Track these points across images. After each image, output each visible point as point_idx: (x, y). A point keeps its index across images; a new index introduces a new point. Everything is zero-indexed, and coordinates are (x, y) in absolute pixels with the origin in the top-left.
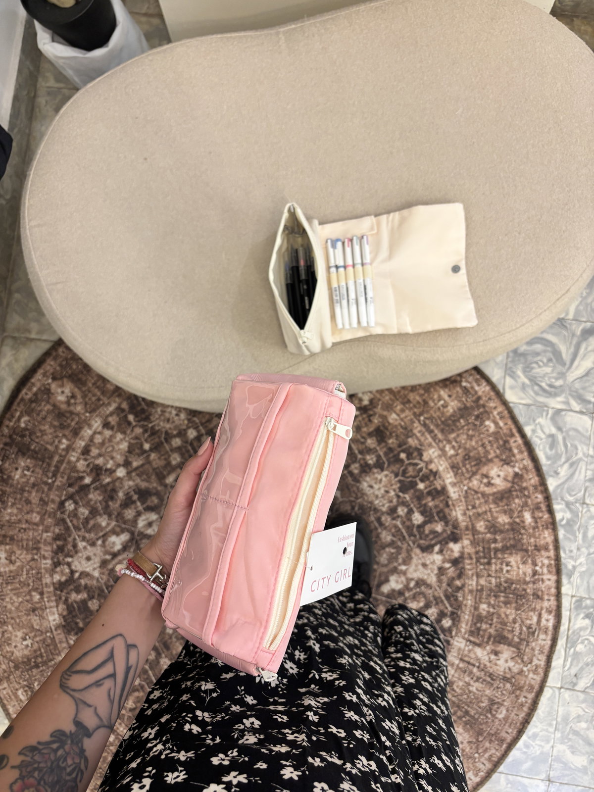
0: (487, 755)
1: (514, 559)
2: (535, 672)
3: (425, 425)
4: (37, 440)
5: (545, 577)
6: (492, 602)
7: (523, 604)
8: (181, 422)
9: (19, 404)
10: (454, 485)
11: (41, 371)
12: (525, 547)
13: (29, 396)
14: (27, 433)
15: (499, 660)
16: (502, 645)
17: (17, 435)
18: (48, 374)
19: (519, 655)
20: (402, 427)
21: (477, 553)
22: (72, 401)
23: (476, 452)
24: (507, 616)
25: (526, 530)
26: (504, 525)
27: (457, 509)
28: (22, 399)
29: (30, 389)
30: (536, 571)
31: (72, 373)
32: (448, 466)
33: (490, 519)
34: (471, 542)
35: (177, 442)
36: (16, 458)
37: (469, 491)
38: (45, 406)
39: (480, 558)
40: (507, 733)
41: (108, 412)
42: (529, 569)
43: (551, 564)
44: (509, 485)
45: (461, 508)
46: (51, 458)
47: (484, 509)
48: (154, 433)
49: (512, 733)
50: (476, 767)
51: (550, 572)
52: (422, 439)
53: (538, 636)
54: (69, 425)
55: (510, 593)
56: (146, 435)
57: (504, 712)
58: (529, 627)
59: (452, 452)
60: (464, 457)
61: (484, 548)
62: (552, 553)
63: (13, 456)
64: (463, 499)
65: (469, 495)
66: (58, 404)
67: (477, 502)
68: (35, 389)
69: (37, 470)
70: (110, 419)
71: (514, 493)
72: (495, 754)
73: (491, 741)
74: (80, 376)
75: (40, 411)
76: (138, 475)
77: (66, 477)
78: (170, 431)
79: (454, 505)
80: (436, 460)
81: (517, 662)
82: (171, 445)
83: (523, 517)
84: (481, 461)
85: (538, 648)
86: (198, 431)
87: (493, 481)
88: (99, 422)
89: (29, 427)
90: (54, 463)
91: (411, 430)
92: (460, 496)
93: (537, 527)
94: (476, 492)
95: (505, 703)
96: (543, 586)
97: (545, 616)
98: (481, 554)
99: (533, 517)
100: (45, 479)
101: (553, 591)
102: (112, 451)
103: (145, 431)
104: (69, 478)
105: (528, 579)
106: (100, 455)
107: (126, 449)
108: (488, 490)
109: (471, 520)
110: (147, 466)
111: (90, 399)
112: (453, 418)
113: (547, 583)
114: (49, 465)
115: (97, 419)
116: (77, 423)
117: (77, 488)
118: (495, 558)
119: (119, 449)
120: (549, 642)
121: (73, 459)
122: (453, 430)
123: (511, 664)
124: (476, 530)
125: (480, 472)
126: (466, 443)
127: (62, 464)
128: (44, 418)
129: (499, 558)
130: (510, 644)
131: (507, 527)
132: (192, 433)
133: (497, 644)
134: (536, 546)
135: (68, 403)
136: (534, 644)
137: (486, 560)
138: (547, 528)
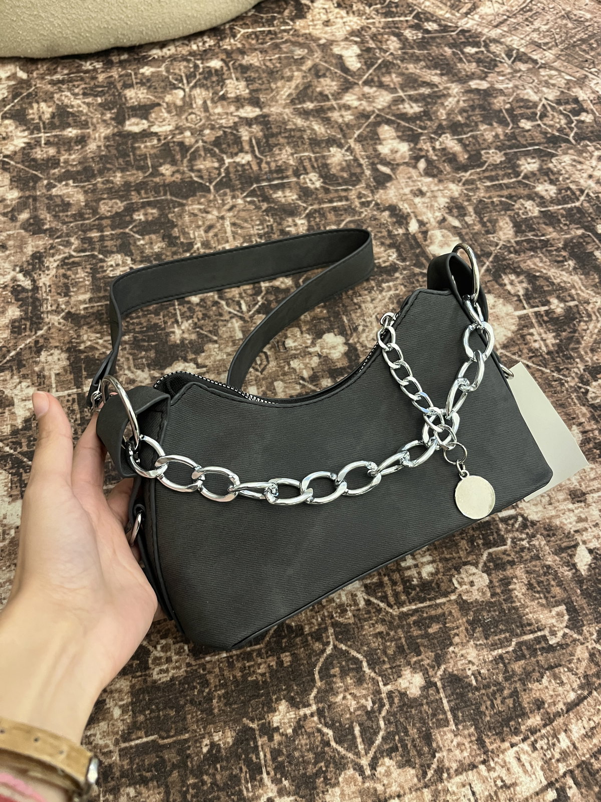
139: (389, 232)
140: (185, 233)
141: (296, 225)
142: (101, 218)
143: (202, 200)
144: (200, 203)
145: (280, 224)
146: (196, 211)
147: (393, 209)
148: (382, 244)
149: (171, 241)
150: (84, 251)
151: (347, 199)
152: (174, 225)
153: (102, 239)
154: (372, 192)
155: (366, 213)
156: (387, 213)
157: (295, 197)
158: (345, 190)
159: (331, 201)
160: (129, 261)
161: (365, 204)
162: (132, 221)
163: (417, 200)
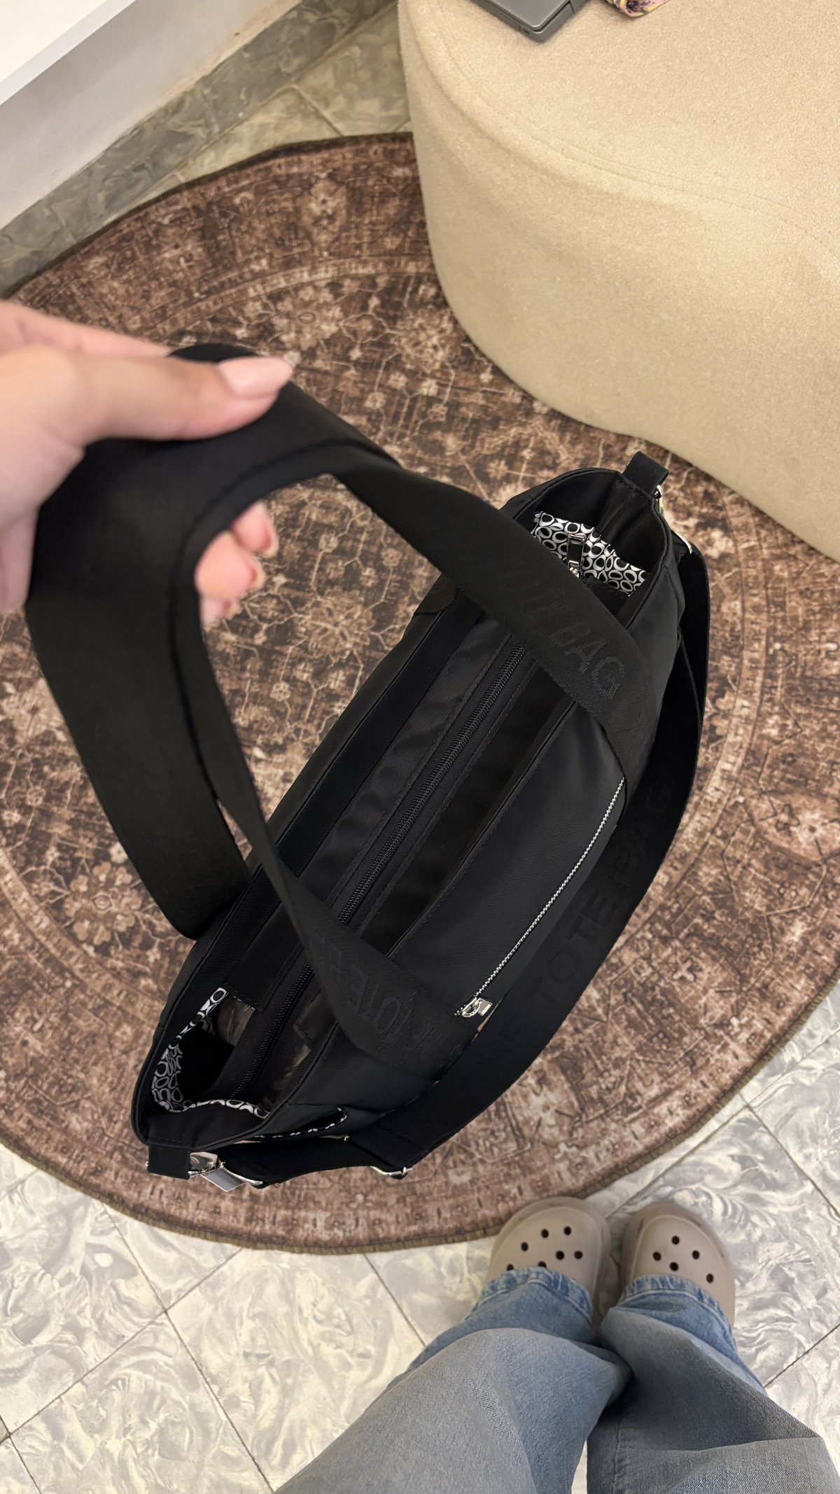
0: (374, 1214)
1: (712, 973)
2: (575, 1168)
3: (771, 659)
4: (234, 233)
5: (733, 1045)
6: (613, 1002)
7: (658, 1051)
8: (431, 361)
9: (259, 170)
10: (727, 778)
11: (325, 155)
12: (747, 972)
13: (282, 172)
14: (233, 214)
15: (537, 1094)
16: (563, 1078)
17: (220, 207)
18: (329, 165)
19: (574, 1119)
20: (732, 630)
21: (663, 907)
22: (325, 222)
23: (812, 762)
24: (615, 1043)
25: (774, 948)
26: (747, 909)
27: (697, 817)
28: (268, 169)
29: (289, 165)
30: (729, 1024)
31: (359, 188)
32: (745, 746)
33: (733, 878)
34: (669, 884)
35: (399, 381)
36: (189, 235)
37: (741, 808)
38: (286, 200)
39: (660, 920)
40: (439, 1213)
41: (353, 272)
42: (719, 1009)
43: (762, 1036)
44: (816, 858)
45: (705, 820)
46: (227, 269)
47: (738, 855)
48: (383, 344)
49: (446, 1220)
50: (342, 1215)
51: (748, 1045)
52: (746, 674)
53: (634, 1120)
54: (290, 248)
55: (653, 1016)
56: (370, 339)
57: (466, 1178)
58: (632, 1095)
59: (774, 732)
60: (785, 756)
61: (680, 910)
62: (781, 1021)
63: (189, 229)
64: (720, 811)
65: (736, 814)
66: (304, 211)
67: (738, 835)
68: (295, 170)
69: (198, 271)
70: (347, 282)
71: (811, 877)
72: (387, 1224)
73: (401, 1200)
74: (366, 199)
75: (275, 201)
76: (308, 380)
77: (219, 307)
78: (404, 359)
79: (697, 805)
80: (735, 720)
81: (560, 1126)
82: (388, 378)
83: (791, 924)
84: (806, 784)
85: (613, 1138)
86: (439, 392)
87: (793, 829)
88: (329, 275)
89: (241, 209)
90: (224, 278)
91: (742, 648)
92: (720, 801)
93: (797, 961)
94: (751, 820)
95: (481, 1168)
96: (716, 1056)
97: (674, 1102)
98: (668, 917)
99: (805, 939)
100: (194, 288)
101: (726, 1078)
102: (307, 322)
103: (375, 333)
104: (220, 311)
105: (703, 1021)
106: (288, 315)
107: (327, 336)
108: (773, 835)
109: (700, 853)
110: (330, 379)
111: (348, 238)
112: (825, 683)
113: (729, 1057)
114: (217, 275)
115: (330, 269)
116: (300, 254)
117: (218, 329)
118: (682, 941)
119: (319, 328)
120: (640, 1148)
121: (251, 293)
122: (808, 700)
123: (549, 1118)
124: (695, 874)
125: (788, 797)
126: (809, 738)
127: (232, 287)
128: (269, 214)
129: (689, 949)
130: (576, 1088)
131: (748, 915)
132: (429, 387)
133: (557, 1069)
134: (766, 986)
135: (317, 221)
136: (613, 1126)
137: (665, 932)
138: (811, 977)
139: (263, 733)
140: (334, 594)
141: (304, 671)
142: (381, 546)
143: (364, 621)
144: (360, 617)
145: (310, 661)
146: (352, 610)
147: (282, 749)
148: (256, 722)
149: (331, 583)
150: (352, 526)
151: (308, 721)
152: (344, 590)
153: (358, 541)
154: (306, 744)
155: (289, 728)
156: (280, 741)
157: (332, 686)
158: (319, 726)
159: (313, 708)
160: (329, 551)
161: (297, 731)
162: (365, 565)
163: (281, 772)
